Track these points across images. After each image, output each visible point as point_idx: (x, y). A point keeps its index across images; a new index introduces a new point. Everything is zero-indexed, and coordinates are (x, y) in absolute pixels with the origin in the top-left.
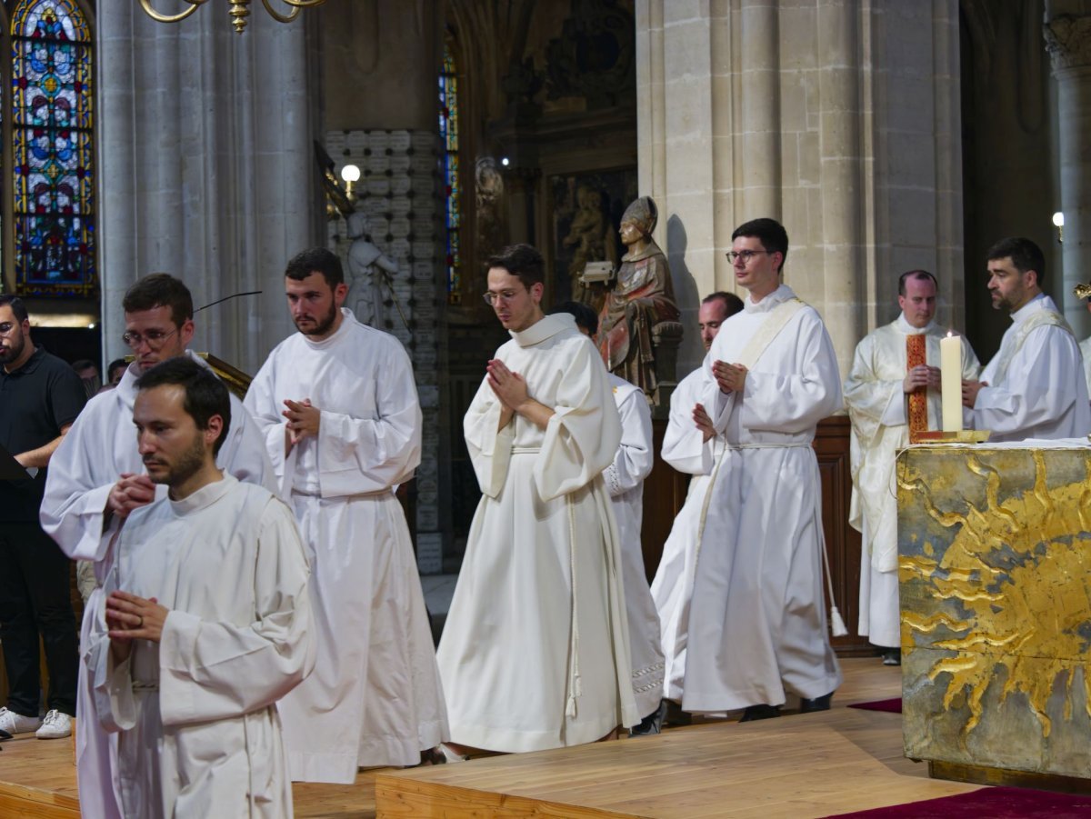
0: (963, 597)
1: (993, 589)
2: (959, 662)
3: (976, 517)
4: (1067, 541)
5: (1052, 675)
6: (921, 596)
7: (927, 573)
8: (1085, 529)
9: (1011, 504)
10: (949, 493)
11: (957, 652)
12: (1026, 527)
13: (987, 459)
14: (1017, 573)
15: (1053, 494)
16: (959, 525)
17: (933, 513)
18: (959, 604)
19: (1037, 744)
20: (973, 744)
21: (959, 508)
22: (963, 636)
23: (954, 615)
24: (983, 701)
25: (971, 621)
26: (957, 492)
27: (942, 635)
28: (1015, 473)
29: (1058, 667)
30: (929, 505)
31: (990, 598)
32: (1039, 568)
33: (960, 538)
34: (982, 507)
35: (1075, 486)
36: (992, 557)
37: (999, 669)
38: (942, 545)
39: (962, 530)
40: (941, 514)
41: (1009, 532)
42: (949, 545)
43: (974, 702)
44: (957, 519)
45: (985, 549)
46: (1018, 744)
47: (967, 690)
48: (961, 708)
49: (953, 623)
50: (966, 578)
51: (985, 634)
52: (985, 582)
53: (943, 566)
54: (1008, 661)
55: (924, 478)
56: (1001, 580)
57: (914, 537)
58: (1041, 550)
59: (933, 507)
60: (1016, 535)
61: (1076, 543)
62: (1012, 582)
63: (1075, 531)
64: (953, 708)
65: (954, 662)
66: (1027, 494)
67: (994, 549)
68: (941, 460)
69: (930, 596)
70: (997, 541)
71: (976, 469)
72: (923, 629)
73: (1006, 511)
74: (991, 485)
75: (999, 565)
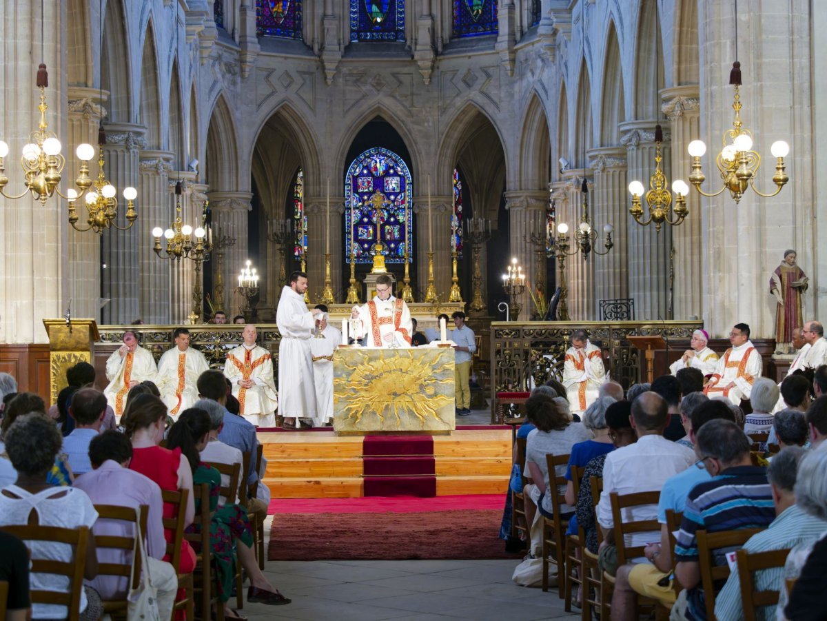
0: (355, 388)
1: (366, 385)
2: (354, 405)
3: (361, 367)
4: (390, 372)
5: (384, 406)
6: (341, 388)
7: (344, 382)
8: (395, 369)
9: (372, 363)
10: (352, 361)
11: (354, 402)
12: (377, 369)
13: (365, 352)
14: (374, 381)
15: (385, 360)
16: (355, 369)
17: (346, 366)
18: (354, 390)
19: (379, 424)
20: (358, 426)
21: (355, 364)
22: (357, 398)
23: (353, 393)
24: (362, 414)
25: (358, 394)
26: (354, 361)
27: (348, 398)
28: (373, 355)
29: (386, 403)
30: (345, 364)
31: (364, 387)
32: (381, 379)
33: (355, 372)
34: (362, 364)
35: (392, 358)
36: (366, 377)
37: (367, 406)
38: (349, 374)
40: (349, 366)
41: (371, 370)
42: (351, 374)
43: (359, 415)
44: (354, 367)
45: (364, 375)
46: (372, 424)
47: (356, 413)
48: (355, 417)
49: (352, 395)
50: (357, 383)
51: (363, 397)
52: (363, 383)
53: (349, 380)
54: (370, 403)
55: (343, 357)
56: (368, 383)
57: (339, 373)
58: (381, 374)
60: (374, 371)
61: (392, 372)
62: (372, 383)
63: (392, 369)
64: (352, 417)
65: (352, 404)
66: (377, 361)
67: (366, 375)
68: (349, 352)
69: (344, 388)
70: (368, 373)
71: (361, 354)
72: (342, 397)
73: (370, 365)
74: (365, 358)
75: (368, 379)
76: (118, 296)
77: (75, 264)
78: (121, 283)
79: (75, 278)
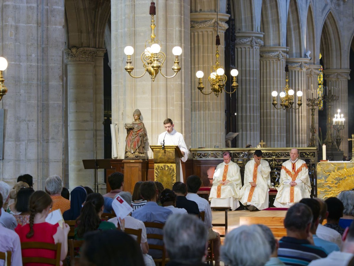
0: (330, 185)
1: (336, 184)
2: (329, 195)
3: (333, 173)
4: (350, 176)
6: (322, 185)
7: (323, 182)
8: (353, 174)
9: (339, 171)
10: (328, 169)
11: (329, 194)
12: (343, 174)
13: (335, 164)
14: (341, 181)
15: (347, 169)
16: (329, 174)
17: (324, 173)
18: (329, 186)
21: (330, 172)
22: (331, 191)
23: (328, 188)
25: (332, 189)
26: (329, 169)
27: (326, 191)
28: (340, 166)
30: (323, 171)
31: (335, 185)
32: (345, 180)
33: (330, 176)
34: (334, 171)
35: (351, 168)
36: (336, 179)
38: (326, 177)
39: (330, 175)
40: (326, 173)
41: (339, 175)
42: (327, 177)
44: (329, 173)
49: (328, 189)
50: (331, 182)
51: (334, 191)
52: (334, 183)
53: (326, 181)
55: (323, 167)
56: (337, 182)
57: (320, 176)
58: (345, 177)
59: (324, 172)
60: (341, 175)
61: (352, 176)
62: (340, 183)
65: (328, 195)
66: (343, 169)
67: (336, 178)
68: (326, 164)
69: (323, 185)
70: (337, 177)
71: (333, 166)
72: (322, 190)
73: (338, 172)
74: (336, 168)
75: (337, 180)
76: (246, 131)
77: (209, 113)
78: (248, 123)
79: (209, 122)
